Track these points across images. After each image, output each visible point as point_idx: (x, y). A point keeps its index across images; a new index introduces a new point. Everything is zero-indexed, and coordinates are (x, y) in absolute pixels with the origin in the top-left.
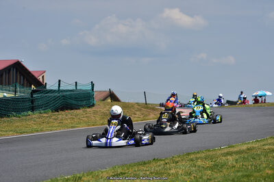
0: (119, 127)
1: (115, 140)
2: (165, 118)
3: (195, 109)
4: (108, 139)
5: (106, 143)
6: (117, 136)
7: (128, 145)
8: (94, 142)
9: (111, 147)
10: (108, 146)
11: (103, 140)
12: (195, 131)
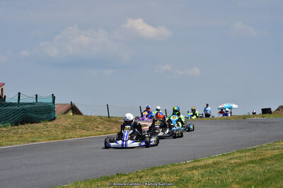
0: (132, 131)
1: (129, 142)
2: (157, 125)
3: (172, 118)
4: (123, 141)
5: (123, 145)
6: (131, 138)
7: (140, 146)
8: (112, 144)
9: (127, 148)
10: (124, 147)
11: (120, 142)
12: (182, 136)
